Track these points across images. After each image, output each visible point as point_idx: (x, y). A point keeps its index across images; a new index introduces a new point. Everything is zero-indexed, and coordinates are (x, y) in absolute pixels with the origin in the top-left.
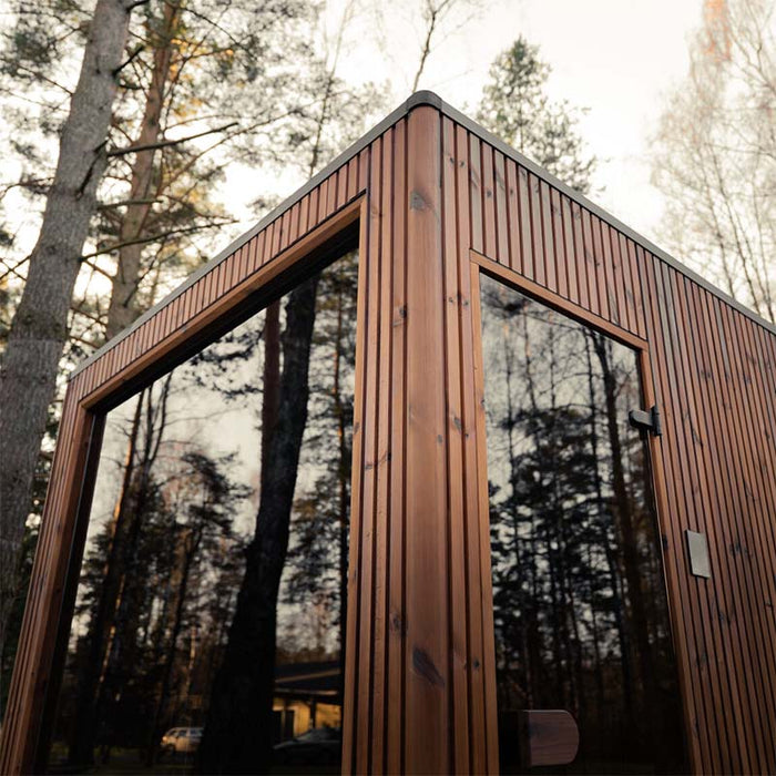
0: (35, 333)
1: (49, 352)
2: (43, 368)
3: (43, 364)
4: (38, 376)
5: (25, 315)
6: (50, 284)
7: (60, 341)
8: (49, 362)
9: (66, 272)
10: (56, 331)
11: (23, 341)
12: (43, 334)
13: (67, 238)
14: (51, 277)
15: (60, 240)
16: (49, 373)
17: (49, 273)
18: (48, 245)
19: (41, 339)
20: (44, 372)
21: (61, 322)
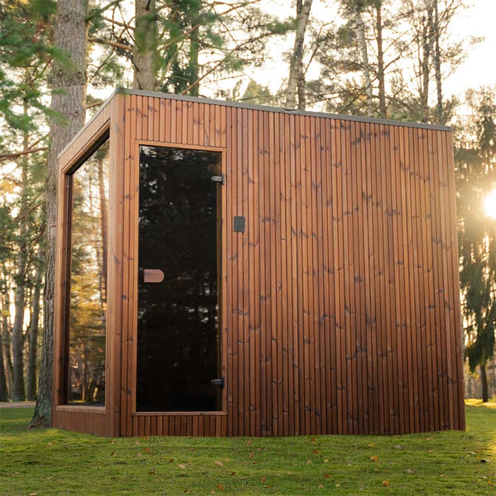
0: (66, 82)
1: (77, 93)
2: (75, 106)
3: (75, 102)
4: (73, 112)
5: (58, 70)
6: (69, 44)
7: (82, 84)
8: (78, 101)
9: (78, 33)
10: (79, 78)
11: (59, 88)
12: (71, 82)
13: (75, 7)
14: (69, 39)
15: (71, 9)
16: (79, 109)
17: (67, 36)
18: (64, 15)
19: (70, 86)
20: (76, 109)
21: (81, 71)
